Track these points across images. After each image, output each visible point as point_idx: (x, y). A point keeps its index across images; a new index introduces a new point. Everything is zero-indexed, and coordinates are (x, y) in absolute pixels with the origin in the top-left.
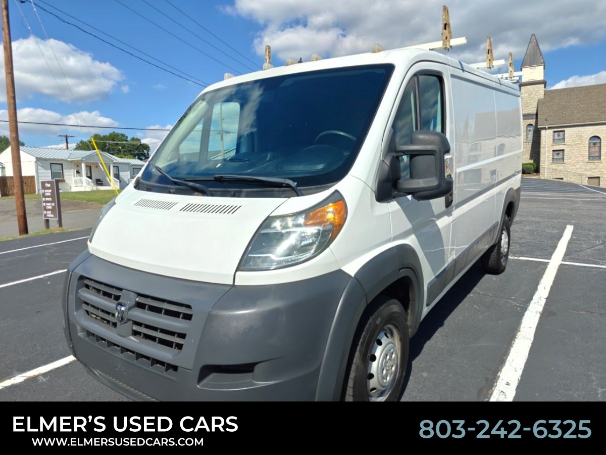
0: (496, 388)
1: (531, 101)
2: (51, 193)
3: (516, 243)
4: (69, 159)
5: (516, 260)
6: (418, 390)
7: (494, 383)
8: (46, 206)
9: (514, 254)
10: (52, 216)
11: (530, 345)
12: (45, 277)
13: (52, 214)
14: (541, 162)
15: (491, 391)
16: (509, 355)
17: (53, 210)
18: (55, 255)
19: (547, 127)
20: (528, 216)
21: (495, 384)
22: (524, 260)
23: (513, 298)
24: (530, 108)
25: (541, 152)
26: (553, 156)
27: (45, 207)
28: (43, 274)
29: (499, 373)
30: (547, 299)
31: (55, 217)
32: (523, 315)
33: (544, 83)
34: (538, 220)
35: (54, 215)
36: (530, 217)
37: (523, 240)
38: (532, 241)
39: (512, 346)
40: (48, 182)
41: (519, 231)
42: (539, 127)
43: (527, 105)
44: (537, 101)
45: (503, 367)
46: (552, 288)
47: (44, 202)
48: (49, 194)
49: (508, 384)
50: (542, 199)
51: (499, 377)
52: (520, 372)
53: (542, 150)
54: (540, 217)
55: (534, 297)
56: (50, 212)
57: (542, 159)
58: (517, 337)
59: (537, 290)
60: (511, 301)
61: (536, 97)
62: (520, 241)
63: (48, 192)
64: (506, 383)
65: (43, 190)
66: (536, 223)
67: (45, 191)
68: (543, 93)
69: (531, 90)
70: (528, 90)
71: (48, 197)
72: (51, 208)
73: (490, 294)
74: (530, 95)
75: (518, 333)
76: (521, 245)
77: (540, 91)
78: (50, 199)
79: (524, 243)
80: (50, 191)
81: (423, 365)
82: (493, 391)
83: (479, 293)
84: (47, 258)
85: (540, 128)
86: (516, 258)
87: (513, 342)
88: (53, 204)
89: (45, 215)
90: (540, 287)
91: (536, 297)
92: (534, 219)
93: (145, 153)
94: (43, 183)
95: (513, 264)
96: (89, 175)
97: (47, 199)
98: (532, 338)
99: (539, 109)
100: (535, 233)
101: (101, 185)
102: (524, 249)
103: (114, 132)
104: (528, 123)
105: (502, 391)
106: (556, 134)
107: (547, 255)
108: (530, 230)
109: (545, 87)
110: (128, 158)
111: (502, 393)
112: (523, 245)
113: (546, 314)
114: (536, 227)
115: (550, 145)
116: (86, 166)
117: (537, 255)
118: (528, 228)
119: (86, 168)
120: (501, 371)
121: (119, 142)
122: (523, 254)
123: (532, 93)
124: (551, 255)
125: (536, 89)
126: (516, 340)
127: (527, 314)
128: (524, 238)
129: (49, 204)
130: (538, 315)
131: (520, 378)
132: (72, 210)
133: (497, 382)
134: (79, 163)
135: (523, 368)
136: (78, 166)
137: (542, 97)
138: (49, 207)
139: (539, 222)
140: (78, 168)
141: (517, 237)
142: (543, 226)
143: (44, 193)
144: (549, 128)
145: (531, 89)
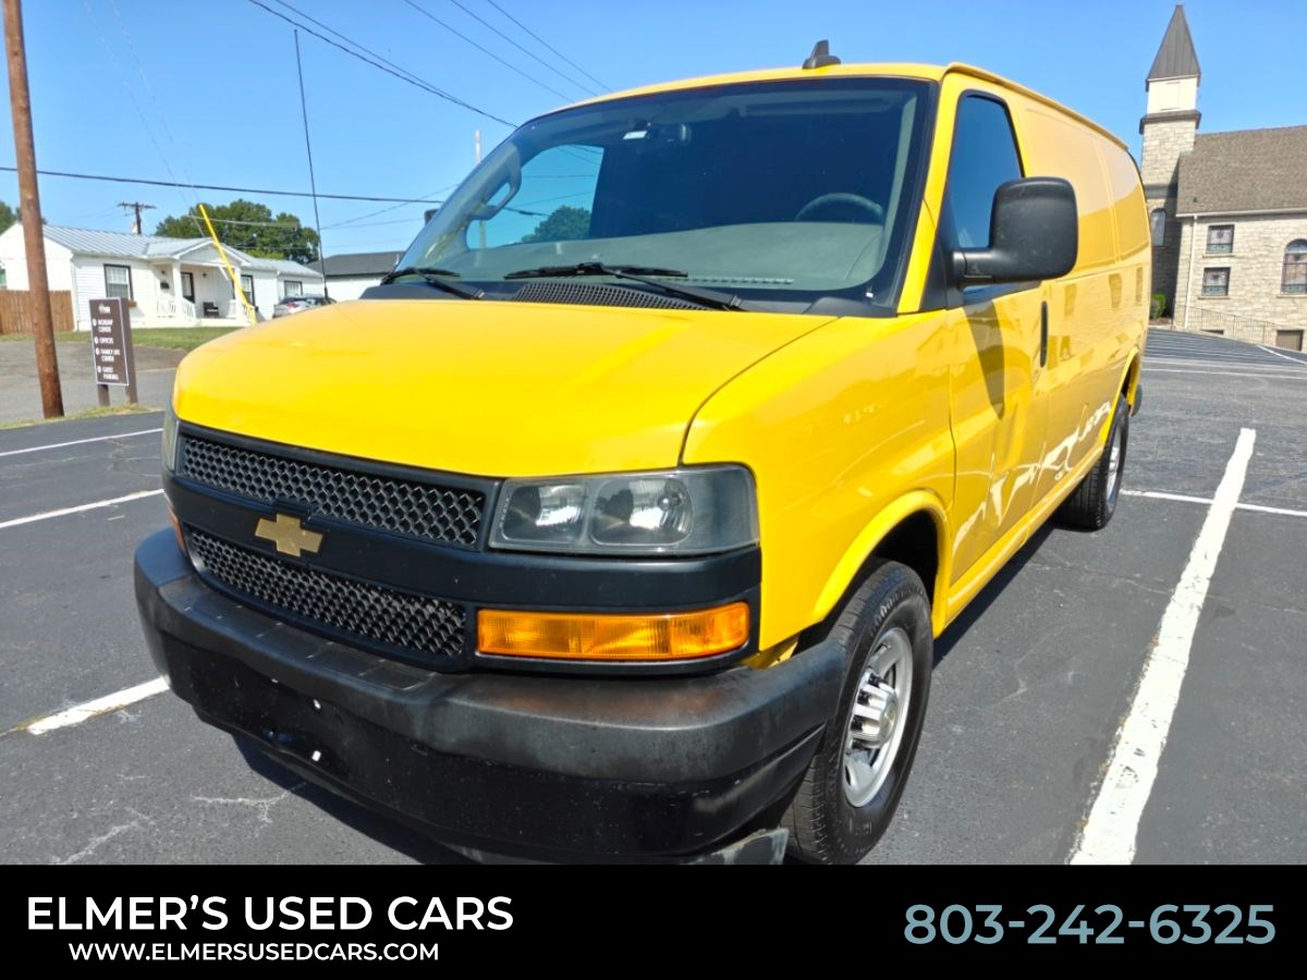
0: (1115, 760)
1: (1164, 158)
2: (112, 327)
3: (1136, 463)
4: (145, 257)
5: (1138, 497)
6: (945, 761)
7: (1109, 749)
8: (101, 355)
9: (1133, 485)
10: (115, 377)
11: (1183, 675)
12: (112, 504)
13: (114, 373)
14: (1177, 295)
15: (1104, 765)
16: (1137, 693)
17: (117, 365)
18: (128, 460)
19: (1196, 216)
20: (1155, 408)
21: (1112, 752)
22: (1156, 499)
23: (1138, 575)
24: (1161, 173)
25: (1180, 272)
26: (1205, 280)
27: (98, 358)
28: (108, 499)
29: (1119, 730)
30: (1213, 580)
31: (122, 379)
32: (1163, 612)
33: (1195, 117)
34: (1176, 416)
35: (120, 376)
36: (1158, 410)
37: (1150, 458)
38: (1169, 458)
39: (1143, 676)
40: (106, 303)
41: (1139, 437)
42: (1178, 215)
43: (1155, 166)
44: (1177, 157)
45: (1126, 717)
46: (1221, 557)
47: (96, 346)
48: (109, 330)
49: (1139, 753)
50: (1182, 374)
51: (1119, 737)
52: (1164, 730)
53: (1182, 267)
54: (1181, 410)
55: (1185, 576)
56: (109, 369)
57: (1180, 286)
58: (1152, 656)
59: (1189, 560)
60: (1132, 582)
61: (1175, 147)
62: (1143, 459)
63: (106, 325)
64: (1135, 750)
65: (94, 320)
66: (1172, 423)
67: (100, 322)
68: (1192, 140)
69: (1165, 133)
70: (1159, 133)
71: (106, 335)
72: (111, 359)
73: (1086, 567)
74: (1162, 142)
75: (1156, 649)
76: (1145, 467)
77: (1186, 136)
78: (110, 341)
79: (1152, 463)
80: (110, 322)
81: (951, 711)
82: (1108, 766)
83: (1063, 566)
84: (112, 466)
85: (1181, 218)
86: (1138, 493)
87: (1145, 666)
88: (117, 352)
89: (100, 376)
90: (1195, 555)
91: (1187, 575)
92: (1169, 414)
93: (309, 250)
94: (94, 305)
95: (1130, 506)
96: (189, 294)
97: (104, 340)
98: (1185, 659)
99: (1181, 175)
100: (1174, 442)
101: (216, 315)
102: (1153, 475)
103: (241, 200)
104: (1155, 207)
105: (1128, 768)
106: (1215, 233)
107: (1204, 490)
108: (1163, 437)
109: (1197, 127)
110: (271, 258)
111: (1128, 772)
112: (1152, 467)
113: (1212, 612)
114: (1174, 430)
115: (1200, 257)
116: (182, 273)
117: (1183, 488)
118: (1157, 432)
119: (183, 278)
120: (1123, 726)
121: (253, 224)
122: (1150, 485)
123: (1168, 138)
124: (1214, 489)
125: (1177, 131)
126: (1151, 662)
127: (1171, 609)
128: (1150, 453)
129: (107, 352)
130: (1196, 614)
131: (1165, 742)
132: (154, 367)
133: (1114, 748)
134: (166, 266)
135: (1170, 720)
136: (163, 272)
137: (1189, 148)
138: (109, 356)
139: (1179, 421)
140: (164, 278)
141: (1137, 451)
142: (1189, 430)
143: (98, 326)
144: (1202, 219)
145: (1167, 130)
